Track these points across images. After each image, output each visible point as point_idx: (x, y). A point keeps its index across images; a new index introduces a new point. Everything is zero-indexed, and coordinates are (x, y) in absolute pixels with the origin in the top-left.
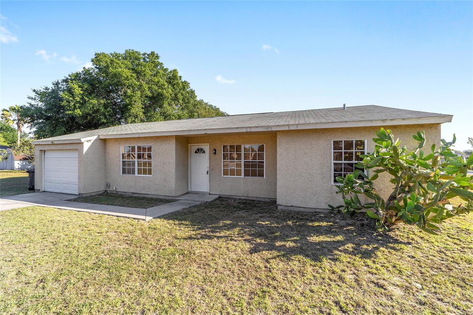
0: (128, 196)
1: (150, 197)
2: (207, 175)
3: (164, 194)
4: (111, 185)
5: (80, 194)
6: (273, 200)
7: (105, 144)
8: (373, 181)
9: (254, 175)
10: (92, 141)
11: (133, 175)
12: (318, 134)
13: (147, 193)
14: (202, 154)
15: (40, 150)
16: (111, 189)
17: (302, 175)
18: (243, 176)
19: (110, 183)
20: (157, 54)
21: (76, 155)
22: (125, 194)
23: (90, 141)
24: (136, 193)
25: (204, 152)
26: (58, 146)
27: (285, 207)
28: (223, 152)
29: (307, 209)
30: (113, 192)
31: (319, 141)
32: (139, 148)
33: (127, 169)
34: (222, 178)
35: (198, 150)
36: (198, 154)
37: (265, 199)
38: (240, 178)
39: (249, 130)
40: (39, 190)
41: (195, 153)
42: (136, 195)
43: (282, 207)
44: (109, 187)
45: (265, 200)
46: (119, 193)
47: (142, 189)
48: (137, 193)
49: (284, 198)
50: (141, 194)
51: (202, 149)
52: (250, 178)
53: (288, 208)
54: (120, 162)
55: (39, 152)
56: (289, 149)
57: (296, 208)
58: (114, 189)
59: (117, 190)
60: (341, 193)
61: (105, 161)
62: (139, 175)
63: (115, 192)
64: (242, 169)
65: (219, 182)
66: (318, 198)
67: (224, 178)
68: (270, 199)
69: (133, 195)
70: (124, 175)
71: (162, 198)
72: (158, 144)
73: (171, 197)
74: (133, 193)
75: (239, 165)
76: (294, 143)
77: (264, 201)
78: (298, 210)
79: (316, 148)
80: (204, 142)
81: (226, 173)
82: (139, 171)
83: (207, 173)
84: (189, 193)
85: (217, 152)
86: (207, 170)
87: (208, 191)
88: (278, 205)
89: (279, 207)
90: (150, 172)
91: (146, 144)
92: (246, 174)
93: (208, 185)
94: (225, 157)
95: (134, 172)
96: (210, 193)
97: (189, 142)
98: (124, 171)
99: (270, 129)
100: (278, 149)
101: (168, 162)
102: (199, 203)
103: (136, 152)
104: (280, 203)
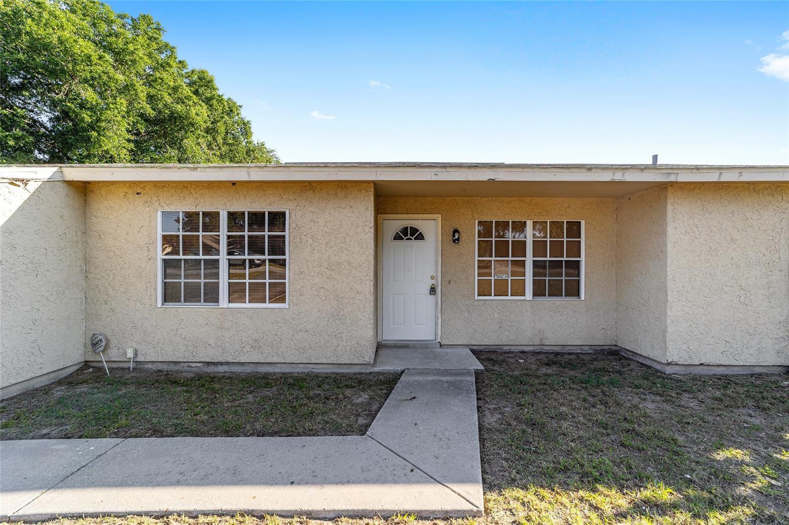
0: (192, 375)
1: (277, 370)
2: (433, 297)
3: (334, 360)
4: (114, 342)
6: (600, 348)
7: (86, 200)
9: (555, 291)
10: (33, 186)
11: (210, 306)
12: (761, 196)
13: (268, 361)
14: (419, 242)
16: (114, 354)
17: (726, 289)
18: (529, 295)
19: (109, 335)
22: (177, 368)
23: (25, 182)
24: (221, 364)
25: (421, 237)
27: (683, 368)
28: (479, 237)
29: (734, 368)
30: (125, 365)
31: (762, 211)
32: (234, 218)
33: (185, 287)
34: (476, 303)
35: (405, 231)
36: (403, 243)
37: (583, 347)
38: (522, 300)
41: (395, 239)
42: (221, 369)
43: (677, 368)
44: (103, 351)
45: (582, 350)
46: (149, 366)
47: (248, 348)
48: (228, 363)
49: (684, 347)
50: (242, 364)
51: (414, 231)
52: (547, 300)
53: (690, 369)
54: (156, 264)
56: (696, 229)
57: (710, 368)
58: (129, 355)
59: (140, 358)
61: (86, 260)
63: (131, 365)
64: (527, 278)
65: (466, 314)
66: (759, 343)
67: (481, 303)
68: (595, 348)
69: (211, 369)
70: (170, 305)
71: (324, 371)
72: (311, 209)
73: (359, 367)
74: (208, 364)
75: (519, 269)
76: (708, 215)
77: (579, 352)
78: (714, 372)
79: (757, 229)
80: (425, 212)
81: (484, 291)
82: (236, 293)
83: (433, 290)
84: (380, 347)
85: (464, 237)
86: (429, 283)
87: (432, 337)
88: (669, 364)
89: (669, 370)
90: (279, 295)
91: (265, 205)
92: (538, 291)
93: (436, 324)
94: (485, 249)
95: (212, 295)
96: (443, 343)
97: (380, 209)
98: (170, 295)
99: (672, 178)
100: (670, 230)
101: (349, 263)
102: (473, 379)
103: (223, 233)
104: (676, 359)
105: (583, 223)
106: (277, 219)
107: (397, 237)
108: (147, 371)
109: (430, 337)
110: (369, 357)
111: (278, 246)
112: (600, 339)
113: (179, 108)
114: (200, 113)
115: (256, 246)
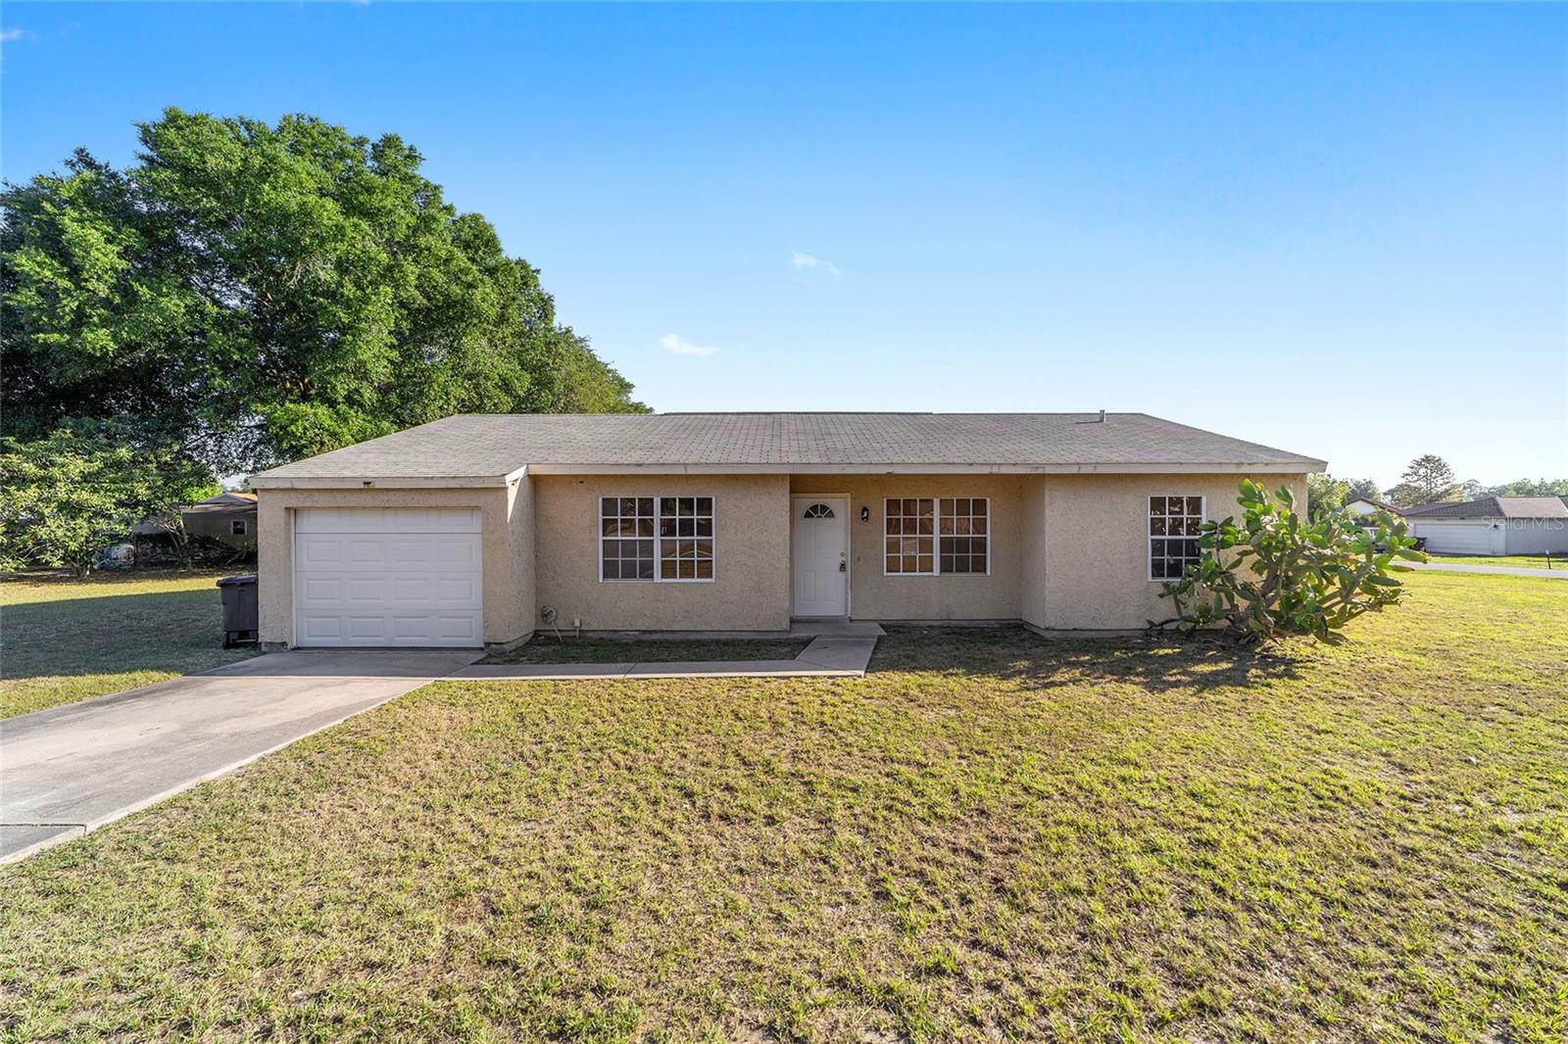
0: (629, 641)
2: (842, 574)
4: (562, 612)
5: (488, 644)
7: (536, 489)
8: (1233, 571)
9: (962, 568)
10: (518, 484)
11: (647, 581)
12: (1125, 482)
14: (831, 520)
15: (288, 509)
16: (562, 624)
18: (936, 571)
19: (557, 607)
20: (411, 149)
21: (472, 524)
22: (615, 635)
23: (516, 481)
24: (655, 632)
25: (831, 515)
26: (384, 497)
28: (887, 515)
29: (1104, 632)
30: (572, 634)
31: (1125, 496)
32: (667, 505)
33: (622, 565)
34: (885, 579)
35: (814, 508)
36: (815, 521)
38: (929, 576)
39: (995, 470)
40: (284, 644)
41: (806, 516)
42: (656, 637)
43: (1055, 633)
44: (552, 621)
45: (988, 624)
46: (591, 634)
47: (678, 618)
48: (662, 631)
49: (1060, 615)
50: (674, 632)
51: (824, 508)
52: (955, 576)
53: (1066, 634)
54: (596, 545)
55: (282, 514)
57: (1085, 632)
58: (577, 624)
59: (585, 628)
60: (1172, 596)
61: (536, 540)
62: (664, 580)
63: (577, 633)
64: (934, 555)
65: (875, 590)
66: (1123, 610)
67: (890, 579)
68: (1001, 622)
69: (647, 637)
70: (610, 580)
71: (747, 638)
72: (735, 497)
73: (778, 634)
74: (644, 632)
75: (926, 546)
77: (985, 626)
78: (1087, 636)
79: (1121, 511)
80: (834, 491)
81: (893, 566)
82: (668, 570)
83: (843, 567)
84: (793, 621)
85: (873, 514)
86: (840, 560)
87: (842, 614)
88: (1047, 629)
89: (1047, 635)
90: (706, 570)
91: (695, 493)
92: (946, 568)
93: (847, 599)
94: (893, 527)
95: (647, 571)
96: (854, 618)
97: (792, 491)
98: (610, 571)
99: (1040, 471)
100: (1047, 512)
101: (768, 543)
102: (875, 640)
103: (657, 517)
104: (1053, 625)
105: (988, 500)
106: (705, 505)
107: (808, 515)
108: (590, 638)
109: (839, 612)
110: (786, 625)
111: (706, 528)
112: (1005, 613)
113: (456, 290)
114: (486, 296)
115: (686, 528)
